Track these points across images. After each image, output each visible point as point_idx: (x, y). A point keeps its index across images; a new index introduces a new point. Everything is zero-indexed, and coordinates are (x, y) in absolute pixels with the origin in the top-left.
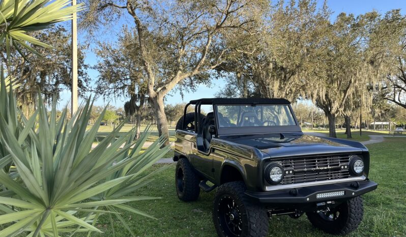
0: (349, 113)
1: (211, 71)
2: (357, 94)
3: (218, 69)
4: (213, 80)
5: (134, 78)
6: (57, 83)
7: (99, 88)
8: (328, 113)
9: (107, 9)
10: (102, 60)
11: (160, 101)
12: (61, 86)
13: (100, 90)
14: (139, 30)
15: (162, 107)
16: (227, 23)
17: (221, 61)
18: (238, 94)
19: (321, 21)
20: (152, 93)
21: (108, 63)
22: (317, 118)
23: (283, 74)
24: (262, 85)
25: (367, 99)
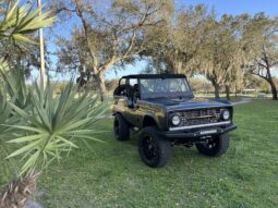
0: (228, 83)
1: (136, 56)
2: (234, 70)
3: (141, 54)
4: (137, 62)
5: (82, 61)
6: (28, 65)
7: (59, 68)
8: (214, 83)
9: (62, 12)
10: (59, 49)
11: (101, 76)
12: (31, 67)
13: (59, 70)
14: (86, 28)
15: (103, 81)
16: (147, 22)
17: (142, 48)
18: (154, 72)
19: (210, 20)
20: (96, 71)
21: (63, 50)
22: (207, 87)
23: (185, 57)
24: (171, 65)
25: (240, 74)
